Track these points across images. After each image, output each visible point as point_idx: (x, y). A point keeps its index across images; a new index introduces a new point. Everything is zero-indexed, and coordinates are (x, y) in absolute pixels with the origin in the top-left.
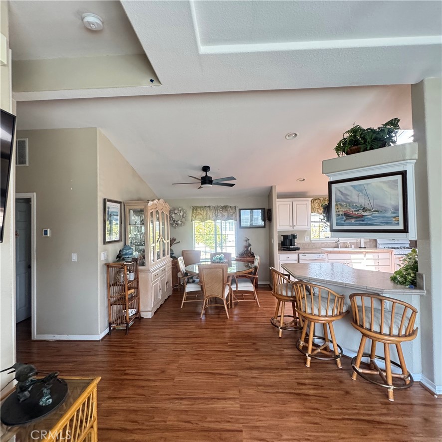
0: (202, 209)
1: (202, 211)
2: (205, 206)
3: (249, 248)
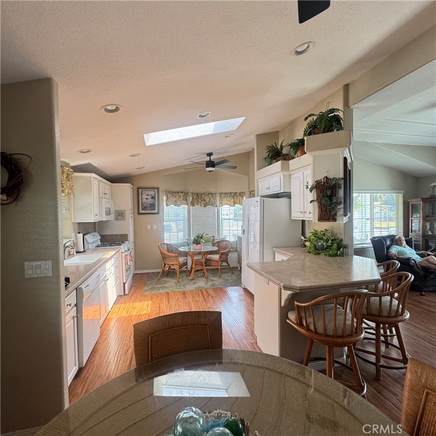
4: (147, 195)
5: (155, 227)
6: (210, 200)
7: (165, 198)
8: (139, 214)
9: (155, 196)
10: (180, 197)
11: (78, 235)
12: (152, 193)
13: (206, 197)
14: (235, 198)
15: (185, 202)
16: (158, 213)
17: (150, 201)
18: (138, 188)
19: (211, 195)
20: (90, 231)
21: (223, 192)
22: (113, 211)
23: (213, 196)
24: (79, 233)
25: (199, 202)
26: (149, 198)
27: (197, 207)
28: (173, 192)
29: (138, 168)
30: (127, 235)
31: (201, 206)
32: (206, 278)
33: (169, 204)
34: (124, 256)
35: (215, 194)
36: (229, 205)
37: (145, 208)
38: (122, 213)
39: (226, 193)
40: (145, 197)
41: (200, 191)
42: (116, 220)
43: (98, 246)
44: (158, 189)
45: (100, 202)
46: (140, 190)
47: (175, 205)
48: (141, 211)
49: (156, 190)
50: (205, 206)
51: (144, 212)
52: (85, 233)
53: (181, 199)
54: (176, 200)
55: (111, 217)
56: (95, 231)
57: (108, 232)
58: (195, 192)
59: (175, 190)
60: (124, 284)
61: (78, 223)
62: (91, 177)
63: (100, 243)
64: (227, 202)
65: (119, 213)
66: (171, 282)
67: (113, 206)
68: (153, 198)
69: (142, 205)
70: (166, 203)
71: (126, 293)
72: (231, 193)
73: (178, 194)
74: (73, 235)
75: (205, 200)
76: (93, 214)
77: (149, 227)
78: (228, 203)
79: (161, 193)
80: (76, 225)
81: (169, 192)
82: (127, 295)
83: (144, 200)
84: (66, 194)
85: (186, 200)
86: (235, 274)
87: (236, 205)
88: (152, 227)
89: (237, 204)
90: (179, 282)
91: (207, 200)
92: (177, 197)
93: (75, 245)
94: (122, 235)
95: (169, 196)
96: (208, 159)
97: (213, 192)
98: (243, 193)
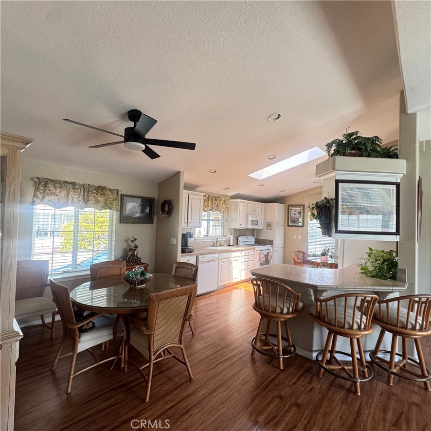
0: (57, 185)
1: (59, 190)
2: (66, 182)
3: (136, 251)
4: (295, 211)
5: (300, 237)
8: (288, 226)
9: (301, 212)
12: (298, 209)
16: (302, 226)
17: (297, 216)
18: (289, 206)
26: (297, 213)
29: (281, 192)
30: (273, 240)
33: (312, 219)
34: (257, 254)
37: (293, 222)
40: (293, 212)
42: (266, 229)
44: (304, 206)
46: (290, 207)
48: (290, 224)
49: (302, 207)
51: (292, 224)
52: (239, 235)
55: (259, 227)
57: (263, 237)
61: (235, 229)
62: (238, 202)
65: (268, 224)
67: (263, 219)
68: (299, 213)
69: (291, 219)
70: (310, 218)
77: (295, 237)
79: (306, 210)
80: (233, 230)
83: (293, 215)
88: (297, 237)
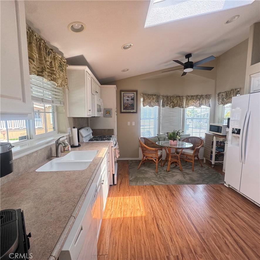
4: (128, 97)
5: (133, 124)
6: (177, 102)
7: (142, 99)
8: (121, 112)
9: (134, 97)
10: (153, 99)
11: (73, 129)
12: (131, 95)
13: (175, 100)
14: (201, 100)
15: (157, 103)
16: (136, 112)
17: (130, 102)
18: (121, 91)
19: (178, 98)
20: (84, 126)
21: (189, 95)
22: (102, 108)
23: (180, 99)
24: (74, 128)
25: (168, 103)
26: (130, 99)
27: (167, 108)
28: (148, 95)
30: (113, 129)
31: (170, 107)
32: (181, 171)
33: (145, 105)
34: (113, 150)
35: (182, 97)
36: (195, 106)
38: (109, 111)
39: (192, 96)
41: (169, 94)
42: (104, 117)
43: (91, 140)
44: (137, 91)
45: (93, 98)
46: (122, 93)
47: (150, 106)
48: (123, 111)
49: (135, 93)
50: (173, 107)
51: (125, 111)
52: (80, 127)
53: (154, 101)
54: (150, 102)
55: (101, 114)
56: (88, 126)
58: (165, 95)
59: (150, 93)
60: (113, 175)
62: (84, 70)
63: (92, 137)
64: (193, 103)
65: (106, 111)
66: (150, 173)
67: (102, 104)
68: (133, 99)
69: (124, 105)
70: (143, 104)
71: (115, 183)
72: (197, 96)
73: (152, 96)
74: (69, 129)
75: (173, 102)
76: (86, 109)
77: (129, 123)
78: (194, 105)
79: (139, 95)
81: (145, 94)
82: (115, 185)
83: (126, 101)
84: (59, 84)
85: (158, 102)
86: (205, 168)
87: (202, 106)
88: (131, 124)
89: (204, 105)
90: (157, 173)
91: (176, 102)
92: (151, 99)
93: (70, 139)
94: (109, 130)
95: (145, 98)
96: (186, 61)
97: (180, 95)
98: (209, 95)
